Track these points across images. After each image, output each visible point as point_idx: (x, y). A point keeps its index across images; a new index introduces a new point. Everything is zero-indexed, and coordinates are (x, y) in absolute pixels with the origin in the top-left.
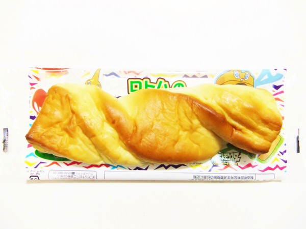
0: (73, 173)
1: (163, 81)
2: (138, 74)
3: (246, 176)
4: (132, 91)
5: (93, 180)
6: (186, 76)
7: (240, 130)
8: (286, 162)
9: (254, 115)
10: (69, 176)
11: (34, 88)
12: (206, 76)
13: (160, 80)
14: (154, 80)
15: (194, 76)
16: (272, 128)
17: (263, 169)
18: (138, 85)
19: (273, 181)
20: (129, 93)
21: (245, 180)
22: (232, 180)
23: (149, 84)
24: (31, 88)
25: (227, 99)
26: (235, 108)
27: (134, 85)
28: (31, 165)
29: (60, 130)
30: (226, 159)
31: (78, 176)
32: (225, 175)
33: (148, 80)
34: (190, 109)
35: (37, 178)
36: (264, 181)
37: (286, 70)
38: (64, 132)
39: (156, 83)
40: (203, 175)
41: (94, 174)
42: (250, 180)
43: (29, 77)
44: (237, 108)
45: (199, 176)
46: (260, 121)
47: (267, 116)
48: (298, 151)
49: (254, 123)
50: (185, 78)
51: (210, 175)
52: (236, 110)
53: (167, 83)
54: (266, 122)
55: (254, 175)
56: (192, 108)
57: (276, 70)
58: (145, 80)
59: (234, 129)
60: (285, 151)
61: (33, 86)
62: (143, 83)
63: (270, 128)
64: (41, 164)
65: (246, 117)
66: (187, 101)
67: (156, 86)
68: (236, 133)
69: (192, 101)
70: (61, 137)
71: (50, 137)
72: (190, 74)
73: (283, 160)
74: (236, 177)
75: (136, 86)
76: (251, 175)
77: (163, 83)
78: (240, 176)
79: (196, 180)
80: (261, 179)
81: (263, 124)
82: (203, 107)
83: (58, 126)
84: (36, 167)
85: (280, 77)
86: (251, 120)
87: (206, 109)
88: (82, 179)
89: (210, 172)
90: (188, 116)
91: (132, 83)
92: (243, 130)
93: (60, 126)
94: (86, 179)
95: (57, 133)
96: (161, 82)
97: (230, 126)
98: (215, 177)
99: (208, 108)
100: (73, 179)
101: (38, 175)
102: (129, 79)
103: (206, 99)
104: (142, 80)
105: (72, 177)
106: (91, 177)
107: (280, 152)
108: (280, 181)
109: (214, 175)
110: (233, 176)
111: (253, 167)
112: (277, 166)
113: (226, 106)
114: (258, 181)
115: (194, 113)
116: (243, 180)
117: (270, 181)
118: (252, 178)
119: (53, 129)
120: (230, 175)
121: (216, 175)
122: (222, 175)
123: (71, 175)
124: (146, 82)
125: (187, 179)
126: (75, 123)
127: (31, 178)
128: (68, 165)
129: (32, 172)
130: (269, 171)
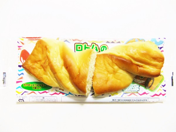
0: (44, 98)
1: (95, 45)
2: (80, 41)
3: (143, 99)
4: (77, 50)
5: (55, 102)
6: (108, 42)
7: (142, 66)
8: (165, 91)
9: (148, 56)
10: (41, 100)
11: (21, 49)
12: (119, 42)
13: (93, 44)
14: (89, 44)
15: (113, 42)
16: (159, 61)
17: (152, 95)
18: (80, 47)
19: (159, 102)
20: (75, 52)
21: (142, 101)
22: (135, 102)
23: (87, 46)
24: (19, 49)
25: (131, 51)
26: (136, 55)
27: (78, 47)
28: (19, 93)
29: (40, 65)
30: (131, 90)
31: (47, 99)
32: (131, 99)
33: (86, 44)
34: (111, 61)
35: (23, 100)
36: (153, 102)
37: (165, 38)
38: (41, 67)
39: (91, 46)
40: (118, 99)
41: (56, 98)
42: (145, 101)
43: (18, 42)
44: (137, 54)
45: (115, 100)
46: (152, 59)
47: (155, 55)
48: (172, 85)
49: (148, 61)
50: (107, 43)
51: (122, 99)
52: (137, 56)
53: (97, 46)
54: (155, 59)
55: (147, 99)
56: (112, 60)
57: (159, 38)
58: (84, 44)
59: (138, 67)
60: (165, 85)
61: (20, 48)
62: (83, 46)
63: (158, 62)
64: (25, 93)
65: (143, 58)
66: (108, 57)
67: (91, 47)
68: (140, 68)
69: (111, 56)
70: (40, 70)
71: (34, 68)
72: (110, 41)
73: (164, 90)
74: (137, 100)
75: (79, 48)
76: (146, 99)
77: (95, 46)
78: (139, 99)
79: (114, 102)
80: (151, 101)
81: (153, 60)
82: (118, 58)
83: (39, 63)
84: (22, 95)
85: (162, 42)
86: (146, 59)
87: (120, 59)
88: (48, 101)
89: (122, 97)
90: (111, 65)
91: (77, 46)
92: (143, 66)
93: (40, 63)
94: (51, 101)
95: (38, 67)
96: (93, 45)
97: (135, 65)
98: (125, 100)
99: (121, 58)
100: (43, 101)
101: (23, 99)
102: (75, 43)
103: (119, 53)
104: (83, 44)
105: (43, 100)
106: (54, 100)
107: (162, 85)
108: (162, 102)
109: (124, 99)
110: (135, 99)
111: (147, 94)
112: (161, 94)
113: (131, 55)
114: (150, 102)
115: (114, 62)
116: (141, 101)
117: (157, 102)
118: (146, 100)
119: (36, 64)
120: (134, 99)
121: (125, 99)
122: (129, 99)
123: (42, 99)
124: (85, 45)
125: (109, 101)
126: (47, 63)
127: (20, 100)
128: (40, 93)
129: (20, 97)
130: (156, 97)
